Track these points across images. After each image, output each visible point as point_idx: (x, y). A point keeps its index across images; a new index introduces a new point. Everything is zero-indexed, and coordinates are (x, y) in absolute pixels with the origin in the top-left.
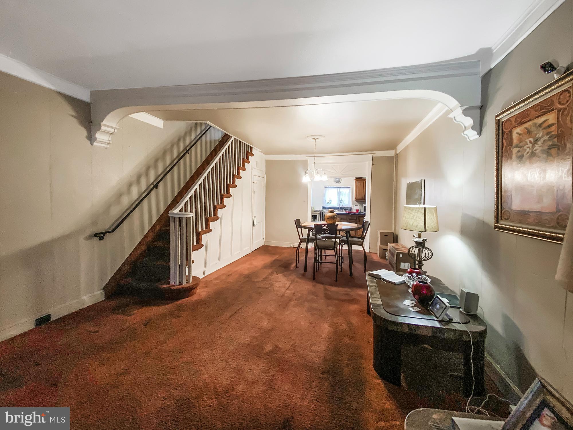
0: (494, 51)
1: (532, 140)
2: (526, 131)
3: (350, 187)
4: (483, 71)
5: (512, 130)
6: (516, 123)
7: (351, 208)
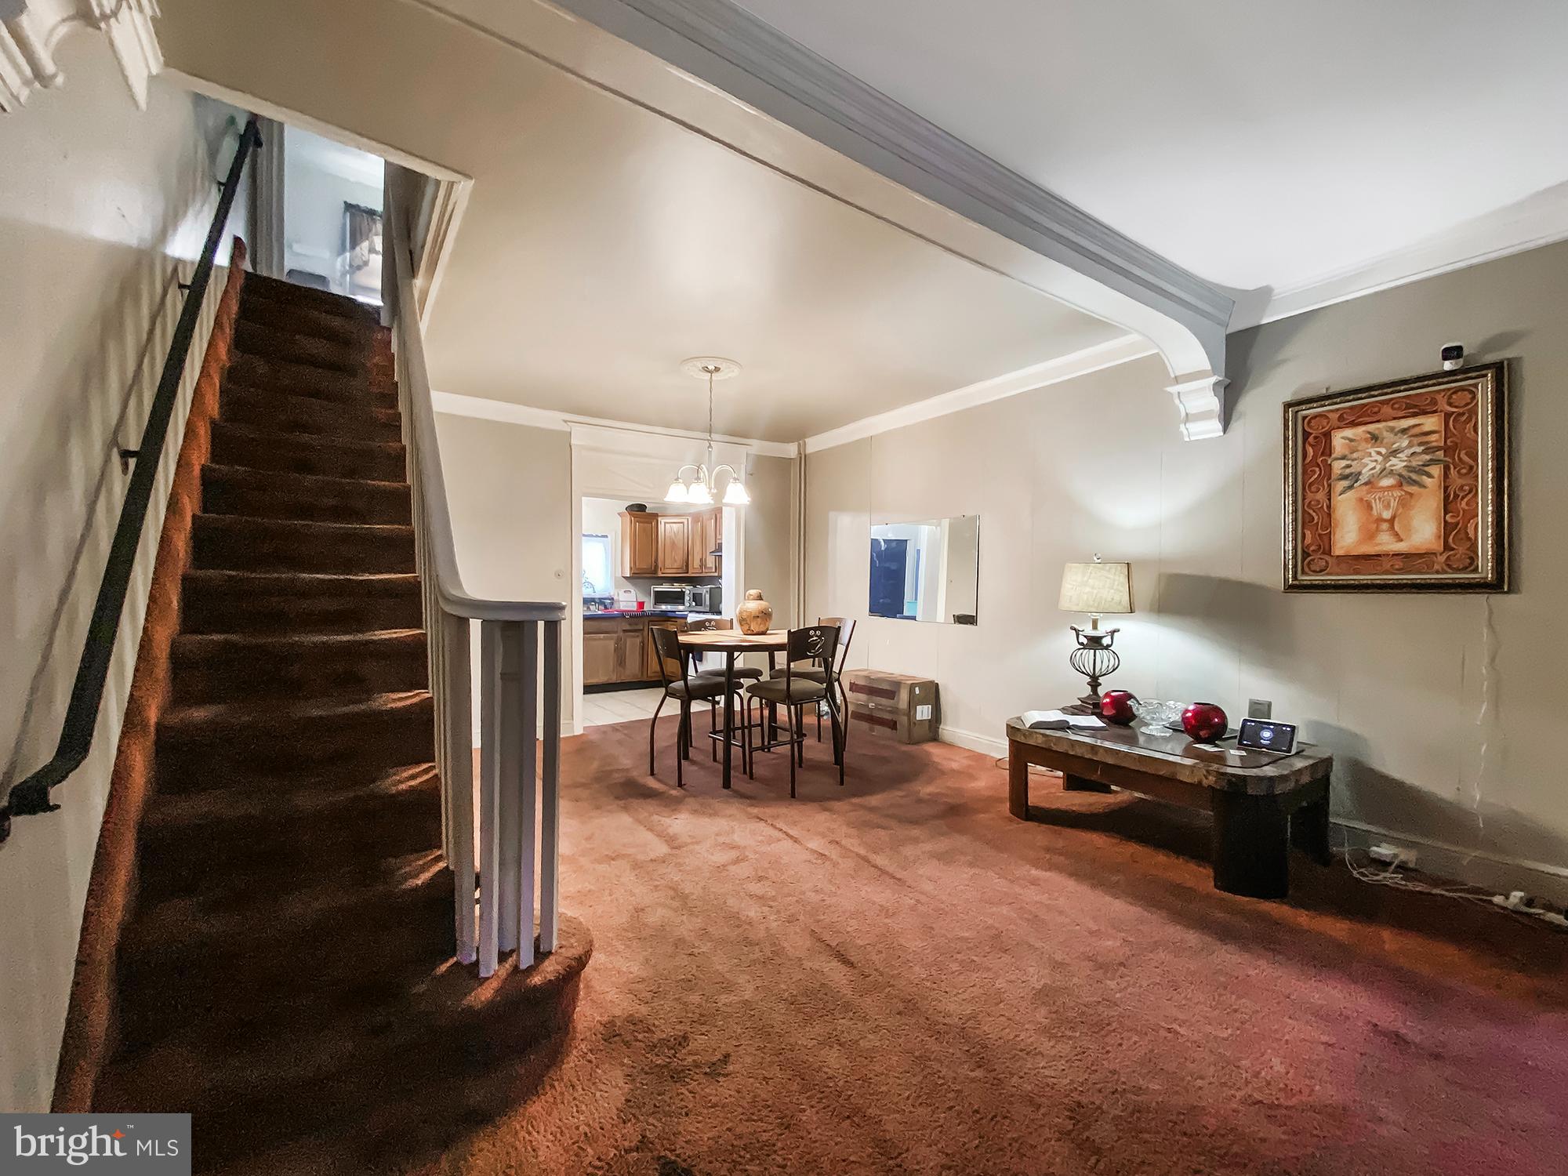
0: (1275, 298)
1: (1383, 451)
2: (1369, 436)
3: (606, 536)
4: (1238, 324)
5: (1330, 432)
6: (1339, 421)
7: (613, 599)
